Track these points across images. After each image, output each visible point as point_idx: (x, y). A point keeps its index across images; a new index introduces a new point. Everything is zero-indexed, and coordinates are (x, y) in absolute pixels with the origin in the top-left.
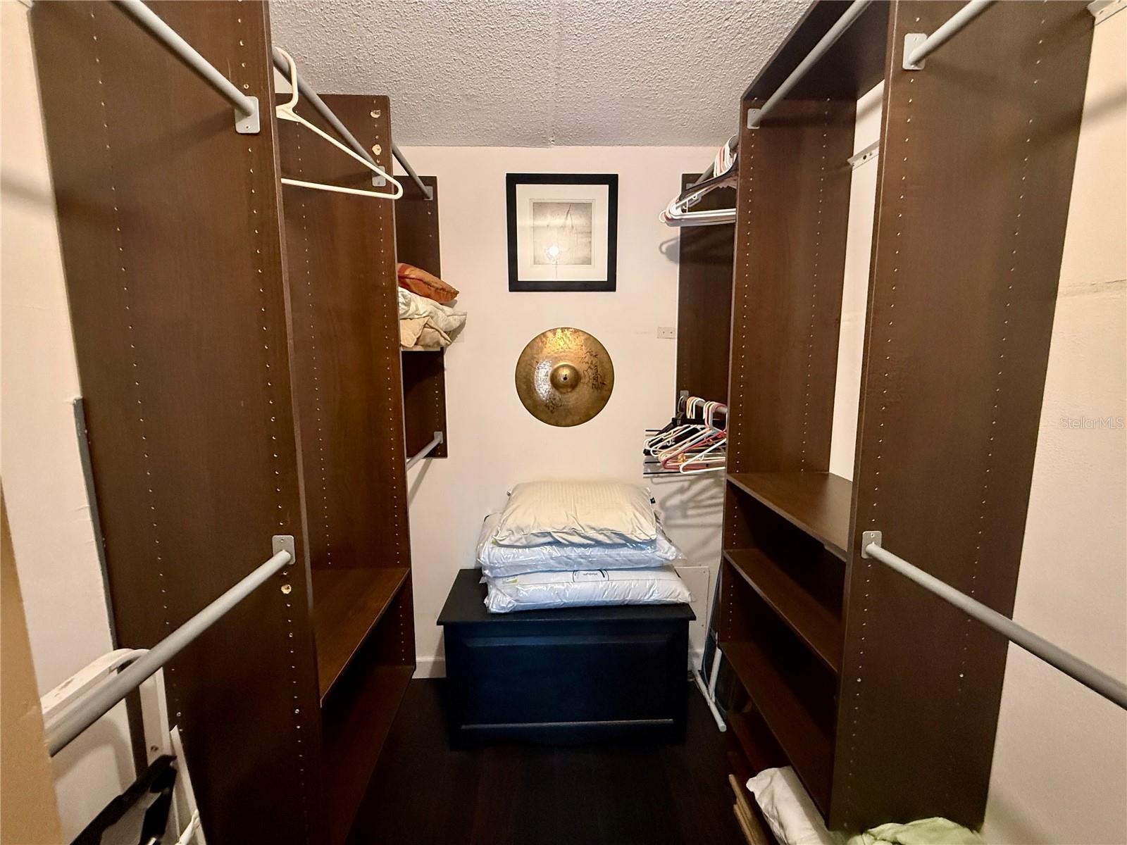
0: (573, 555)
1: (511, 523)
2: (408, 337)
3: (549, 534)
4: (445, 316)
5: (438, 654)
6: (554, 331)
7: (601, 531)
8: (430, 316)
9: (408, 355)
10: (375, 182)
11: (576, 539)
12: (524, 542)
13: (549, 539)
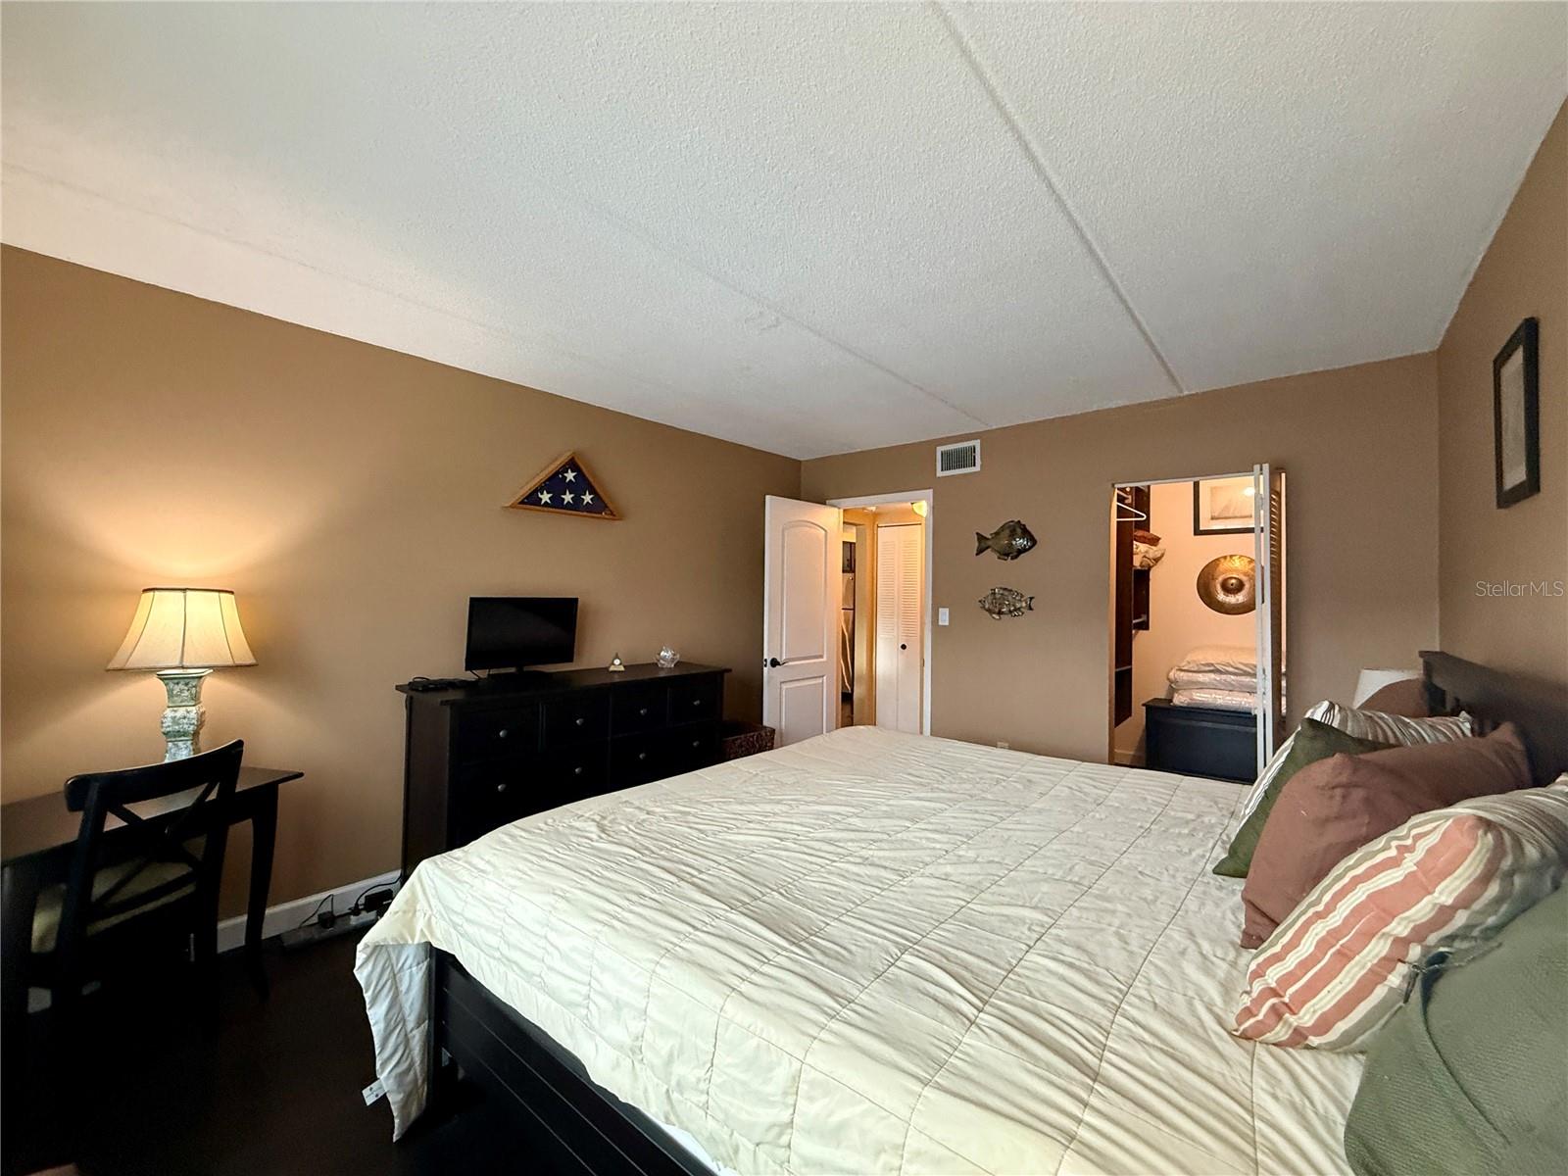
0: (1228, 680)
1: (1188, 658)
2: (1137, 562)
3: (1212, 665)
4: (1153, 551)
5: (1139, 749)
6: (1225, 557)
7: (1246, 665)
8: (1146, 552)
9: (1137, 571)
10: (1127, 502)
11: (1231, 669)
12: (1196, 669)
13: (1212, 668)
